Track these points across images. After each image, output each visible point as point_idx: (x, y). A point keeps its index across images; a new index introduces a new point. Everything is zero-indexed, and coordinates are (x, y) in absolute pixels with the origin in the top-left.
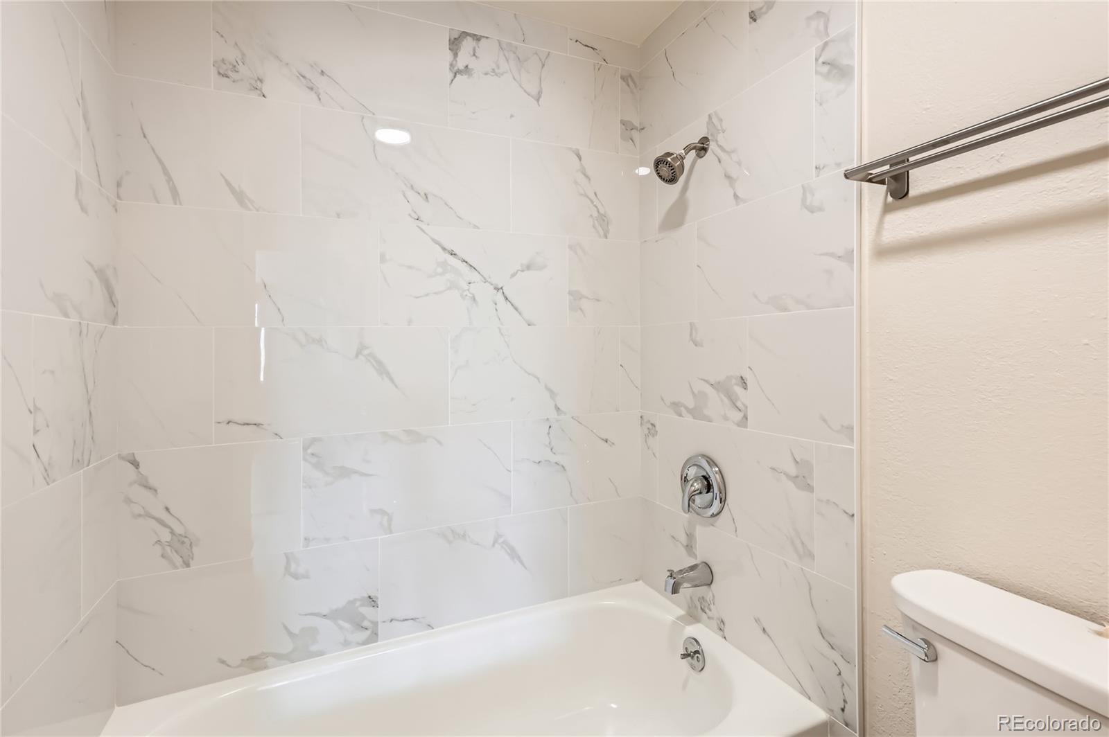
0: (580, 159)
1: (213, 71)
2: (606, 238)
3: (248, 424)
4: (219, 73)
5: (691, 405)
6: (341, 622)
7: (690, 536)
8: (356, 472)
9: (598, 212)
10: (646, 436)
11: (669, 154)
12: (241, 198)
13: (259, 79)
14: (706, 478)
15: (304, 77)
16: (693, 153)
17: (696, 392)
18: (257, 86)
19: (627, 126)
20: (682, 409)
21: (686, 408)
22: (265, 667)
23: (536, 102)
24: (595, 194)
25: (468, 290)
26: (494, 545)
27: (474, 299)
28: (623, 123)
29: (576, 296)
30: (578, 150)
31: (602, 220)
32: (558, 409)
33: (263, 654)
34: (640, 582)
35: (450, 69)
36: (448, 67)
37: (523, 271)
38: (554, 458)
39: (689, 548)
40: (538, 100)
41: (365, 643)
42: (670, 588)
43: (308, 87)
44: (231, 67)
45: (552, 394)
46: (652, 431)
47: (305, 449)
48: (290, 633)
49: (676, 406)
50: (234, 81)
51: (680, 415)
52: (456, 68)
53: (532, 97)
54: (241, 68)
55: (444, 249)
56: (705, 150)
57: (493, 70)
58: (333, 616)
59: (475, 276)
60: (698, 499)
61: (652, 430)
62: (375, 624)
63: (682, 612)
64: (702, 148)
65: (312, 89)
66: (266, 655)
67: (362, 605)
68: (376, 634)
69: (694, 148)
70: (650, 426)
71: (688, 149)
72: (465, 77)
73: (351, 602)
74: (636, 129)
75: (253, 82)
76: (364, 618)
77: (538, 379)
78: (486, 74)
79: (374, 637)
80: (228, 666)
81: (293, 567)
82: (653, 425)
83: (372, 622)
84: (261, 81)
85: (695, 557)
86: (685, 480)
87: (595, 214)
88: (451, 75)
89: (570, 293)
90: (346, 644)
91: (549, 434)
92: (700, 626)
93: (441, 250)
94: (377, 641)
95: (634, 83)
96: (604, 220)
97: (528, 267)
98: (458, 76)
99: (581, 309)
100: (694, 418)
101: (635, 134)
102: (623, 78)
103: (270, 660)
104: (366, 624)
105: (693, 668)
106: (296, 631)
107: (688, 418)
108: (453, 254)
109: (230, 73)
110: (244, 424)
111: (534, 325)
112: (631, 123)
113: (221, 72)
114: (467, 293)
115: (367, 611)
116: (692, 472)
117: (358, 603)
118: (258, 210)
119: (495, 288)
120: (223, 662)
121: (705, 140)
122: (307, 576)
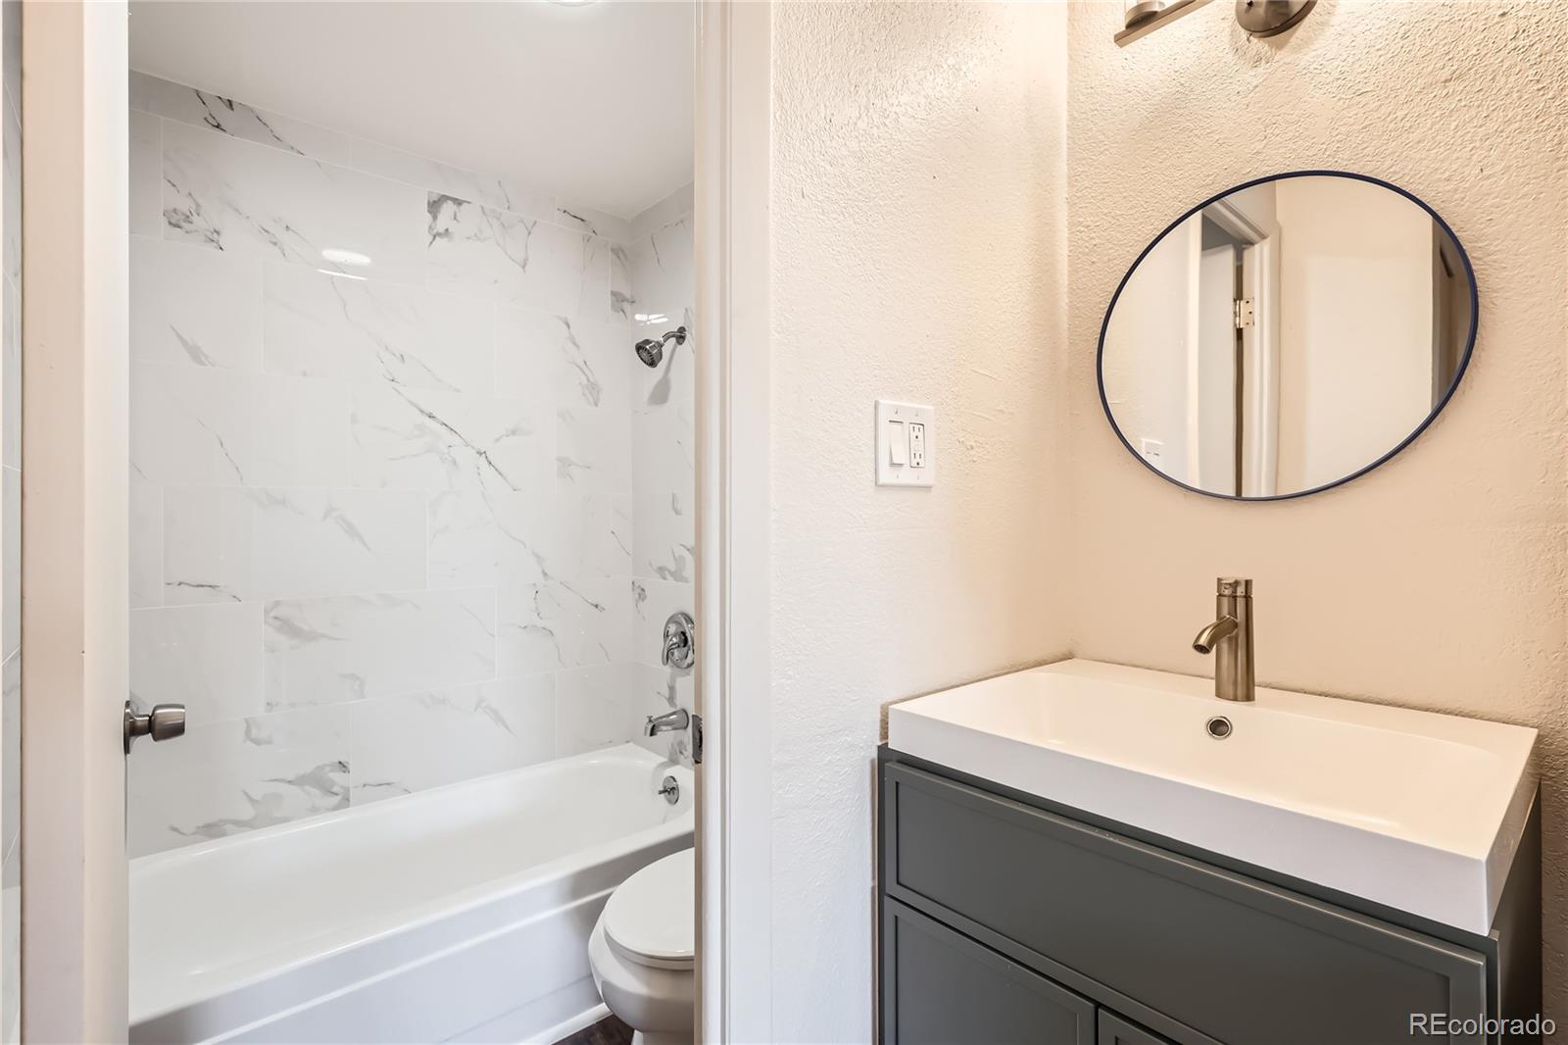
0: (569, 327)
1: (164, 221)
2: (596, 405)
3: (202, 586)
4: (170, 223)
5: (673, 570)
6: (307, 788)
7: (672, 689)
8: (323, 636)
9: (588, 380)
10: (637, 601)
11: (647, 342)
12: (196, 354)
13: (215, 231)
14: (684, 633)
15: (267, 231)
16: (673, 340)
17: (677, 555)
18: (213, 237)
19: (618, 299)
20: (667, 572)
21: (670, 572)
22: (224, 834)
23: (521, 269)
24: (585, 362)
25: (448, 453)
26: (476, 709)
27: (454, 462)
28: (613, 294)
29: (564, 463)
30: (566, 318)
31: (593, 389)
32: (545, 574)
33: (221, 821)
34: (631, 744)
35: (429, 232)
36: (427, 228)
37: (507, 436)
38: (540, 623)
39: (671, 699)
40: (524, 267)
41: (336, 808)
42: (649, 732)
43: (271, 242)
44: (183, 217)
45: (539, 559)
46: (642, 596)
47: (266, 612)
48: (251, 799)
49: (661, 570)
50: (187, 232)
51: (665, 578)
52: (435, 231)
53: (518, 263)
54: (195, 218)
55: (422, 411)
56: (683, 338)
57: (476, 235)
58: (300, 781)
59: (456, 440)
60: (676, 652)
61: (642, 594)
62: (347, 790)
63: (664, 760)
64: (680, 336)
65: (275, 244)
66: (226, 822)
67: (332, 771)
68: (348, 800)
69: (673, 336)
70: (640, 591)
71: (667, 337)
72: (445, 240)
73: (320, 768)
74: (628, 301)
75: (209, 234)
76: (333, 783)
77: (523, 544)
78: (468, 238)
79: (345, 802)
80: (182, 833)
81: (254, 733)
82: (643, 590)
83: (342, 787)
84: (218, 233)
85: (676, 706)
86: (666, 635)
87: (585, 382)
88: (431, 238)
89: (559, 459)
90: (314, 810)
91: (535, 599)
92: (678, 767)
93: (418, 412)
94: (348, 807)
95: (625, 255)
96: (593, 388)
97: (514, 433)
98: (437, 238)
99: (570, 476)
100: (675, 580)
101: (626, 306)
102: (613, 250)
103: (229, 827)
104: (335, 790)
105: (670, 801)
106: (257, 796)
107: (671, 580)
108: (431, 416)
109: (183, 224)
110: (198, 586)
111: (520, 490)
112: (621, 294)
113: (173, 221)
114: (447, 456)
115: (337, 777)
116: (673, 629)
117: (328, 769)
118: (213, 365)
119: (478, 453)
120: (175, 829)
121: (682, 330)
122: (269, 742)
